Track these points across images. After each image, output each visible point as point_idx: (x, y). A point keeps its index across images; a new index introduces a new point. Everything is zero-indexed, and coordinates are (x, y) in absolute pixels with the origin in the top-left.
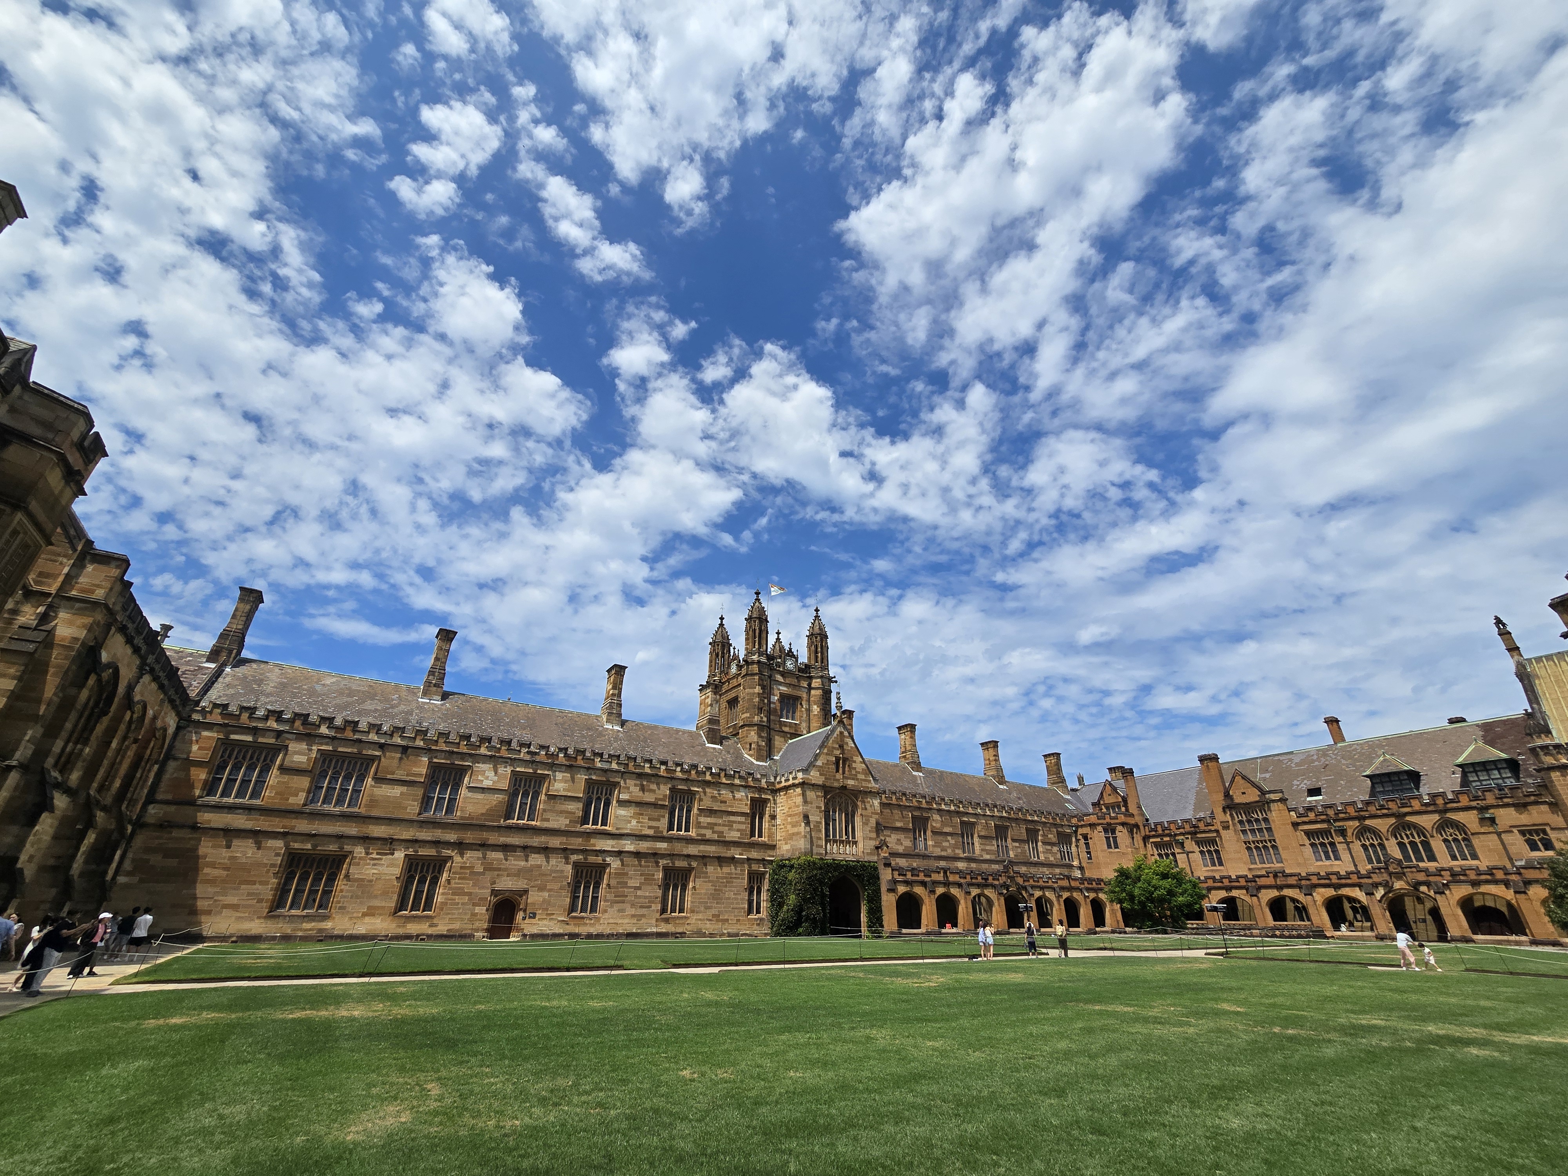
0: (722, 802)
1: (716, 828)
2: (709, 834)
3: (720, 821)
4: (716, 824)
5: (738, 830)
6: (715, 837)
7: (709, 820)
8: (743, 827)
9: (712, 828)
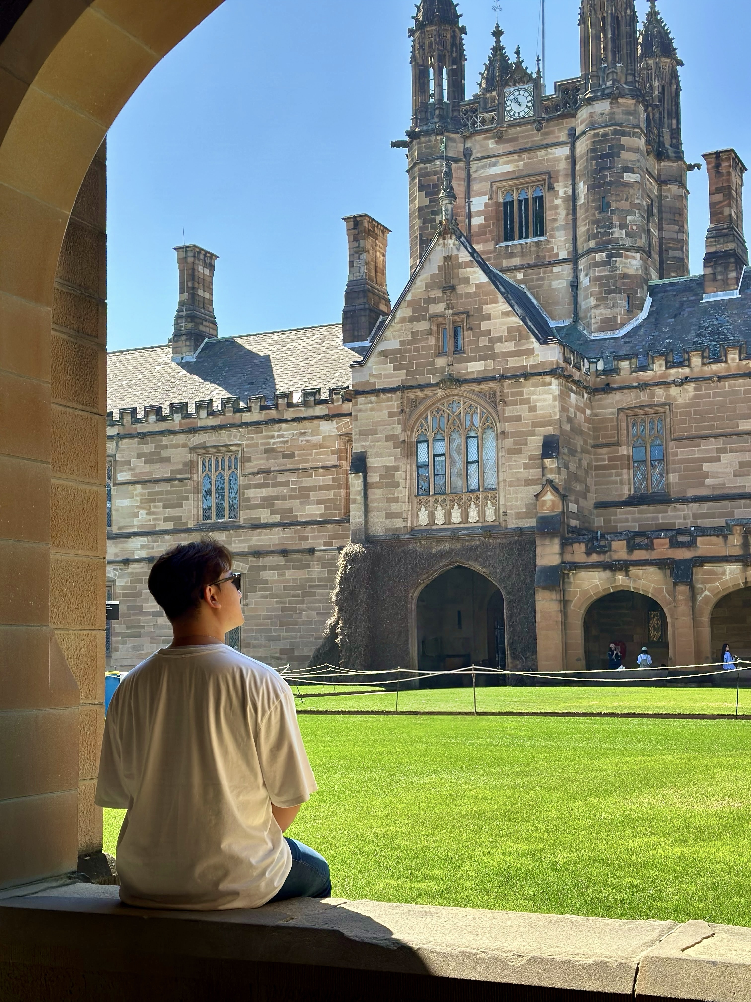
0: (285, 456)
1: (279, 504)
2: (265, 516)
3: (285, 490)
4: (277, 498)
5: (319, 503)
6: (277, 519)
7: (264, 492)
8: (330, 494)
9: (271, 506)
